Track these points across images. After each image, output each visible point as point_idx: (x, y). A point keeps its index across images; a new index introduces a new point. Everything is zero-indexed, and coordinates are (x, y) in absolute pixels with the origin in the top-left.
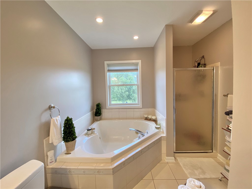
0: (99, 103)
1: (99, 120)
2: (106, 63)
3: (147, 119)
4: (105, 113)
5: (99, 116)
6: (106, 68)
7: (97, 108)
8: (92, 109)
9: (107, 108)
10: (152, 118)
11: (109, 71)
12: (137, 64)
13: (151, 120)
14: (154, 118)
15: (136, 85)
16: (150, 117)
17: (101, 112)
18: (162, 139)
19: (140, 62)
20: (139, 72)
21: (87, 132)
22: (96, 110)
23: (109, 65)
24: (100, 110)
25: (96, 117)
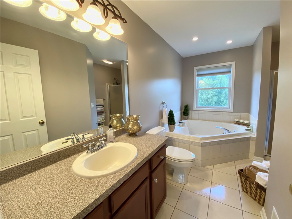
0: (187, 105)
1: (186, 119)
2: (195, 68)
3: (237, 123)
4: (191, 113)
5: (187, 115)
6: (196, 73)
7: (185, 109)
8: (181, 109)
9: (194, 110)
10: (244, 123)
11: (198, 75)
12: (230, 66)
13: (242, 124)
14: (246, 122)
15: (228, 88)
16: (241, 121)
17: (188, 113)
18: (251, 139)
19: (233, 64)
20: (232, 74)
21: (180, 124)
22: (184, 110)
23: (198, 70)
24: (188, 111)
25: (184, 116)
